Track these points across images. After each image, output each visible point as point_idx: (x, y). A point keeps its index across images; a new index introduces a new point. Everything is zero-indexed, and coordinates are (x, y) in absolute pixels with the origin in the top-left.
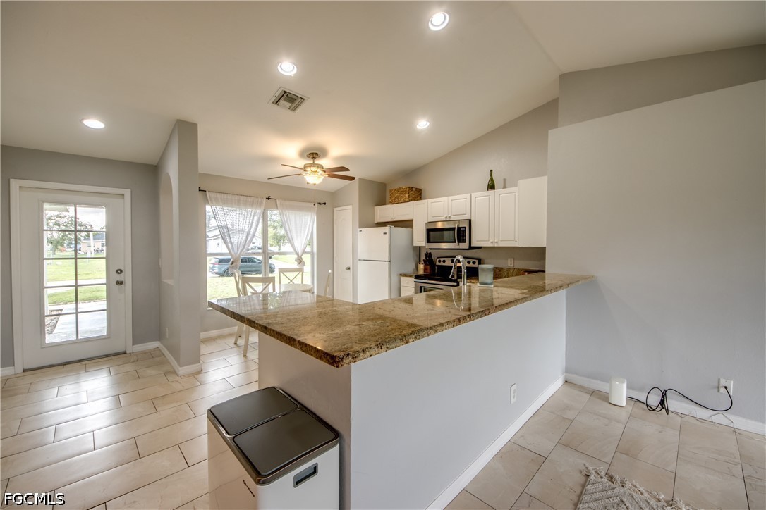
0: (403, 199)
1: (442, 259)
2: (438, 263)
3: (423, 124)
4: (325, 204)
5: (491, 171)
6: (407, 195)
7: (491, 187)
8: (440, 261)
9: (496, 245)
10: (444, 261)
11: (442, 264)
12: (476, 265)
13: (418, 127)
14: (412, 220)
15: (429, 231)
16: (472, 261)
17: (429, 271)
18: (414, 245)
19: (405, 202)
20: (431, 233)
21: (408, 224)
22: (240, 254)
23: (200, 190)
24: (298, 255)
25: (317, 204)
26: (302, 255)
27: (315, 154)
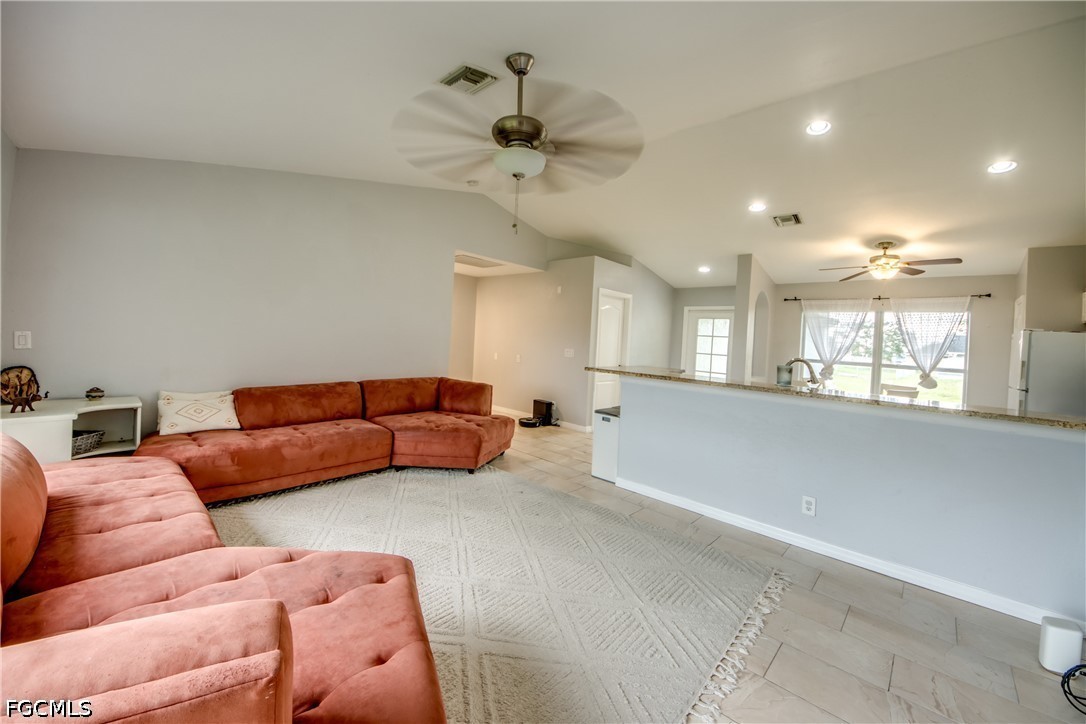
3: (1002, 166)
4: (989, 295)
13: (991, 170)
22: (834, 362)
23: (796, 299)
24: (923, 371)
25: (969, 298)
26: (930, 372)
27: (885, 244)
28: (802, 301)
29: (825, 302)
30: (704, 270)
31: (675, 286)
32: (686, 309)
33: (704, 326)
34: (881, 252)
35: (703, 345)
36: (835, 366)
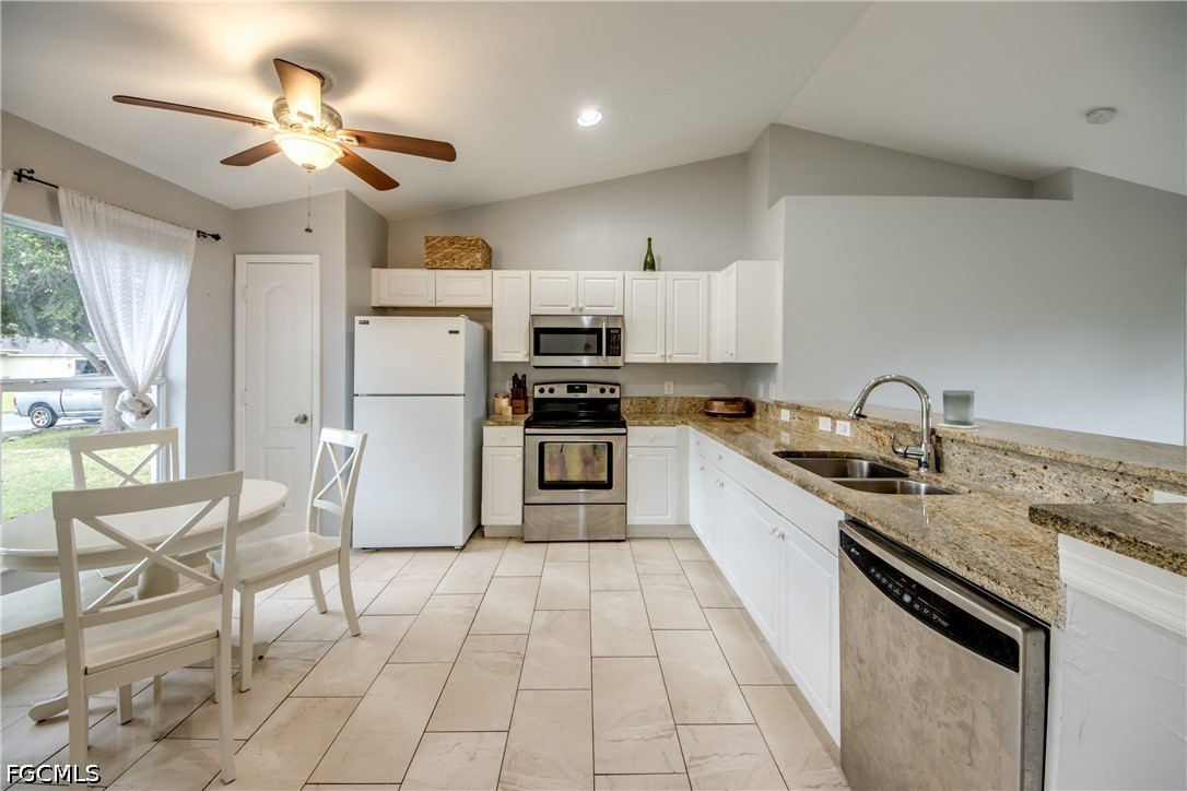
0: (465, 263)
1: (547, 387)
2: (537, 395)
3: (589, 117)
4: (217, 237)
5: (650, 240)
6: (479, 255)
7: (650, 265)
8: (542, 390)
9: (668, 361)
10: (551, 391)
11: (546, 395)
12: (616, 395)
13: (580, 122)
14: (490, 309)
15: (538, 332)
16: (608, 388)
17: (522, 410)
18: (492, 359)
19: (473, 268)
20: (542, 337)
21: (481, 315)
24: (134, 388)
25: (195, 234)
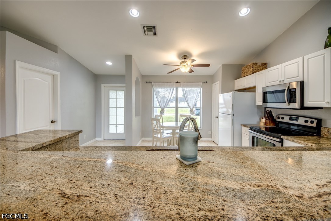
0: (249, 73)
2: (277, 120)
3: (244, 11)
4: (207, 82)
8: (279, 118)
10: (283, 118)
11: (281, 120)
13: (240, 15)
14: (255, 87)
15: (264, 93)
16: (310, 120)
17: (268, 124)
18: (257, 104)
22: (164, 108)
23: (150, 82)
24: (191, 109)
25: (202, 83)
26: (193, 109)
27: (185, 56)
28: (152, 83)
29: (160, 84)
30: (109, 63)
31: (96, 74)
32: (103, 85)
33: (113, 94)
34: (184, 60)
35: (112, 103)
36: (165, 109)
